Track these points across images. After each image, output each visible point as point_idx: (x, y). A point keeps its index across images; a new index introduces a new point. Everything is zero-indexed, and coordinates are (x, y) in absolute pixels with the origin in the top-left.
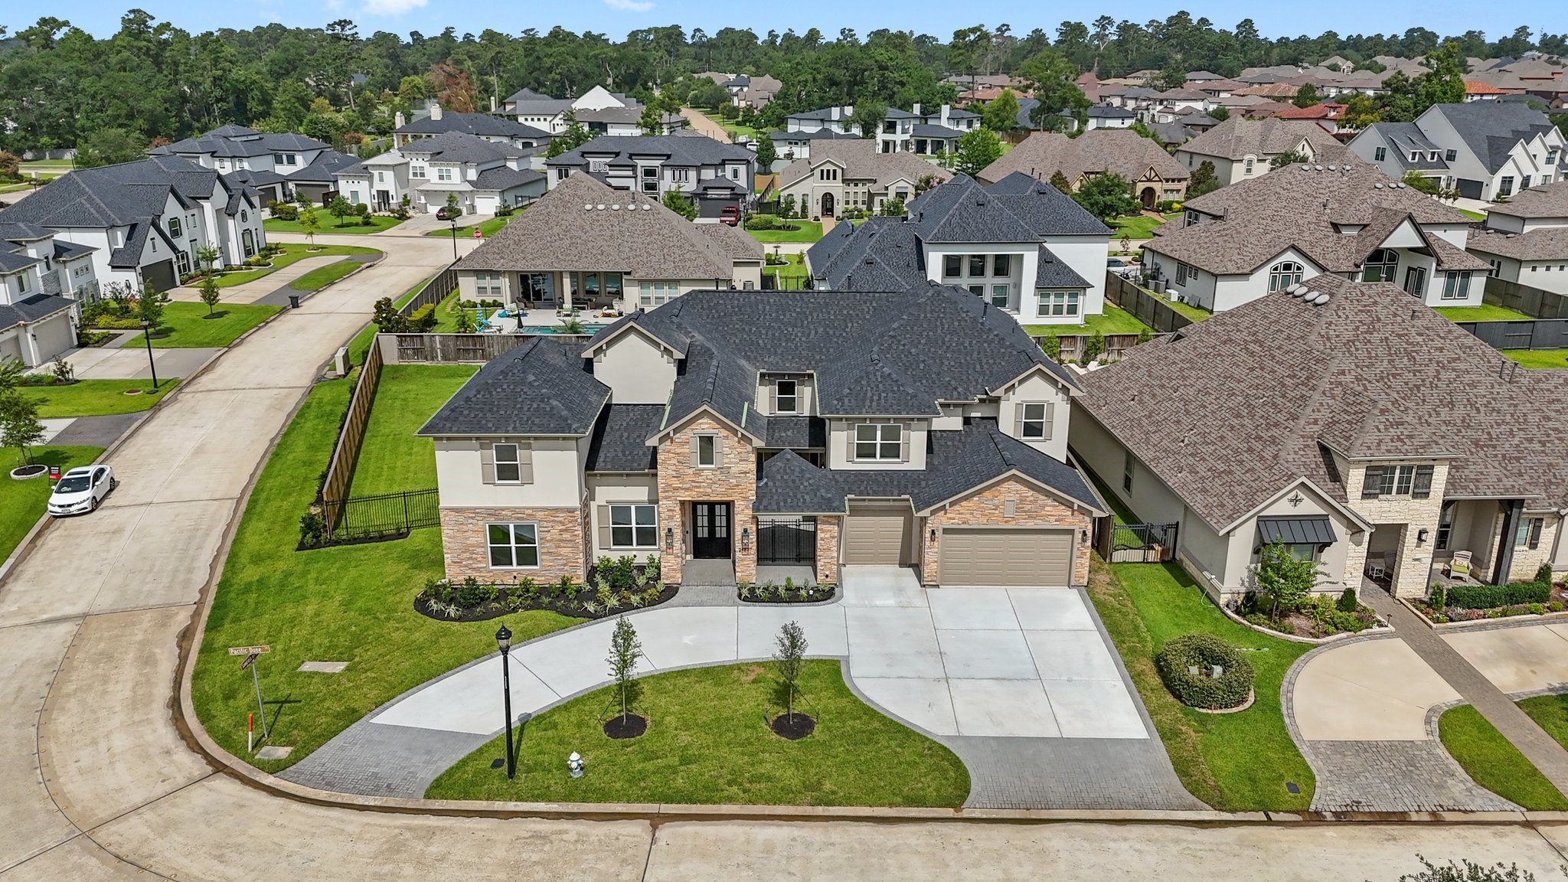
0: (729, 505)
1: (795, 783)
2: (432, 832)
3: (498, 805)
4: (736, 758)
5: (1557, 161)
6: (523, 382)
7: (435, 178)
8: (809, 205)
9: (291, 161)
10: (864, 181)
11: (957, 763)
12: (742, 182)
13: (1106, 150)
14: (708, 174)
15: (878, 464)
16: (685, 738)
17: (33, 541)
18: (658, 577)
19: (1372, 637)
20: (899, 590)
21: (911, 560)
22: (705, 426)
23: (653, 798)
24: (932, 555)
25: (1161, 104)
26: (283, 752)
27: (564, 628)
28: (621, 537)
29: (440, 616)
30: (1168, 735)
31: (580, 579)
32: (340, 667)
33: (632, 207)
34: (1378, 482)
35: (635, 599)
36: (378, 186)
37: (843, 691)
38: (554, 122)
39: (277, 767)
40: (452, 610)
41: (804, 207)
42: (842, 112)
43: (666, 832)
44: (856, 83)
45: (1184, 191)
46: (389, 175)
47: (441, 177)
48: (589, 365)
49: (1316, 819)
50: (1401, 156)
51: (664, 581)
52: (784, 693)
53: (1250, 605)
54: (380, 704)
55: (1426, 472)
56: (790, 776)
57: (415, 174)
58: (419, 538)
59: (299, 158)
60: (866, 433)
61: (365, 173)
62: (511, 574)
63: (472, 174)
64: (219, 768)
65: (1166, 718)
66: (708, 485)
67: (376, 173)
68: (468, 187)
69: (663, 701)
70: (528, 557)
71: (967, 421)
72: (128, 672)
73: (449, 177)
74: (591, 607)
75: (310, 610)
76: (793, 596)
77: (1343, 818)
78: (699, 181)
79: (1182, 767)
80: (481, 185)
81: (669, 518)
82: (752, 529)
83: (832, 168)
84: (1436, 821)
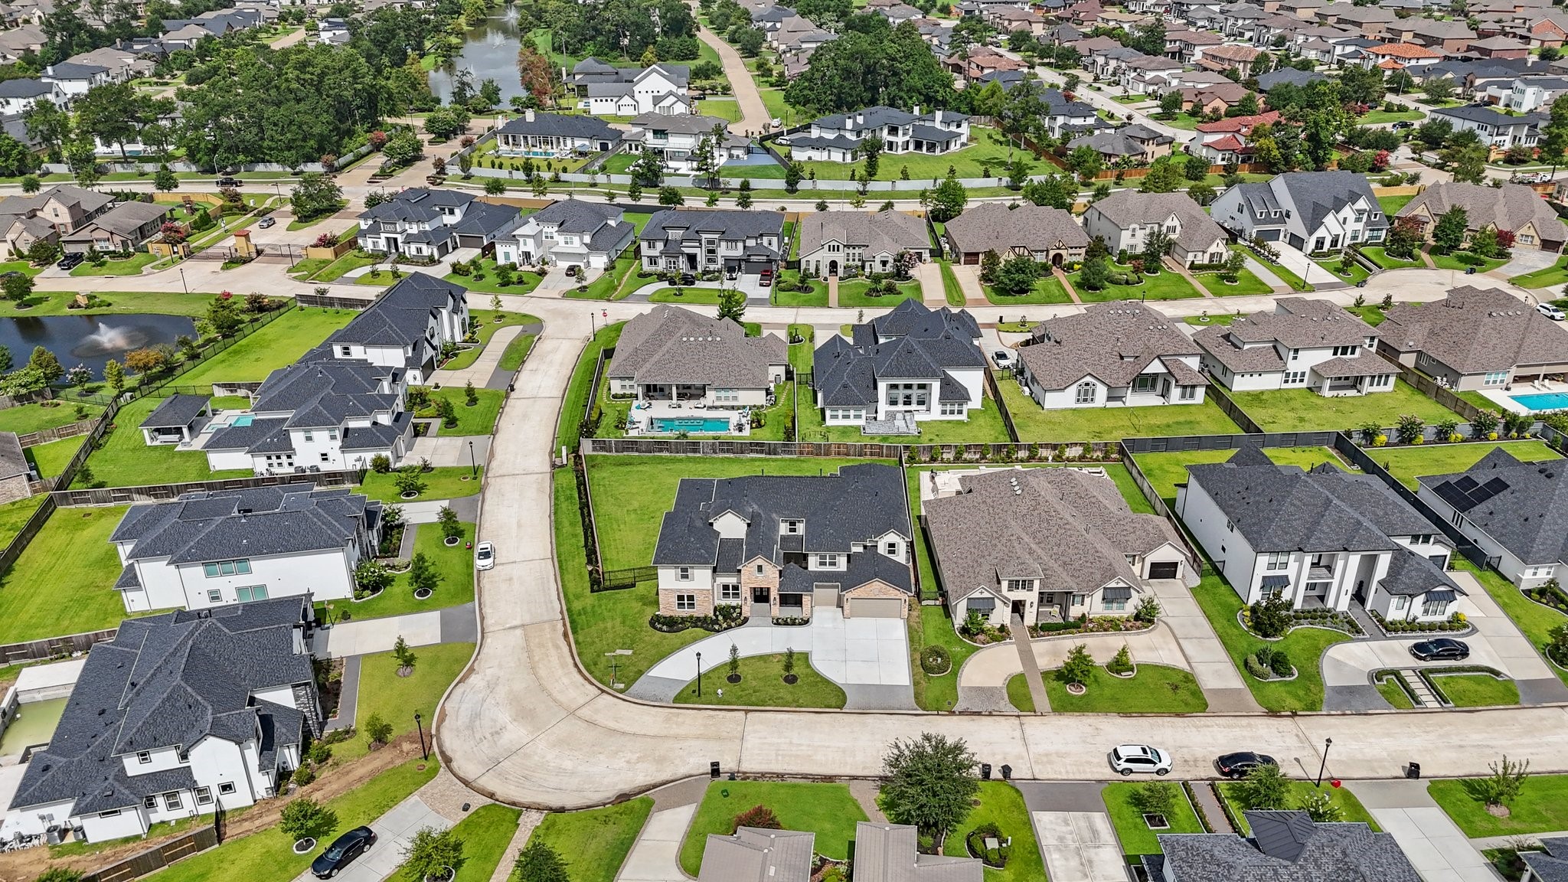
0: (768, 589)
1: (790, 700)
2: (678, 714)
3: (696, 706)
4: (771, 691)
5: (1364, 220)
6: (689, 541)
7: (562, 243)
8: (821, 267)
9: (452, 212)
10: (859, 246)
11: (844, 693)
12: (775, 247)
13: (1031, 223)
14: (751, 243)
15: (828, 568)
16: (754, 683)
17: (479, 585)
18: (741, 613)
19: (1005, 644)
20: (835, 619)
21: (840, 605)
22: (760, 561)
23: (745, 704)
24: (847, 606)
25: (1135, 71)
26: (622, 686)
27: (707, 637)
28: (726, 595)
29: (660, 630)
30: (916, 684)
31: (711, 614)
32: (630, 652)
33: (710, 339)
34: (1014, 585)
35: (733, 624)
36: (523, 248)
37: (809, 666)
38: (620, 103)
39: (622, 691)
40: (665, 628)
41: (817, 269)
42: (855, 122)
43: (750, 715)
44: (869, 72)
45: (1084, 254)
46: (530, 241)
47: (566, 243)
48: (711, 524)
49: (952, 713)
50: (1253, 213)
51: (743, 615)
52: (788, 667)
53: (964, 630)
54: (650, 667)
55: (1031, 582)
56: (789, 698)
57: (547, 237)
58: (641, 587)
59: (457, 211)
60: (823, 557)
61: (513, 239)
62: (685, 612)
63: (587, 239)
64: (603, 691)
65: (917, 678)
66: (761, 581)
67: (521, 240)
68: (585, 250)
69: (746, 669)
70: (691, 606)
71: (865, 547)
72: (553, 652)
73: (572, 243)
74: (717, 627)
75: (609, 625)
76: (793, 623)
77: (961, 713)
78: (745, 247)
79: (917, 696)
80: (593, 247)
81: (745, 592)
82: (778, 597)
83: (836, 244)
84: (990, 714)
